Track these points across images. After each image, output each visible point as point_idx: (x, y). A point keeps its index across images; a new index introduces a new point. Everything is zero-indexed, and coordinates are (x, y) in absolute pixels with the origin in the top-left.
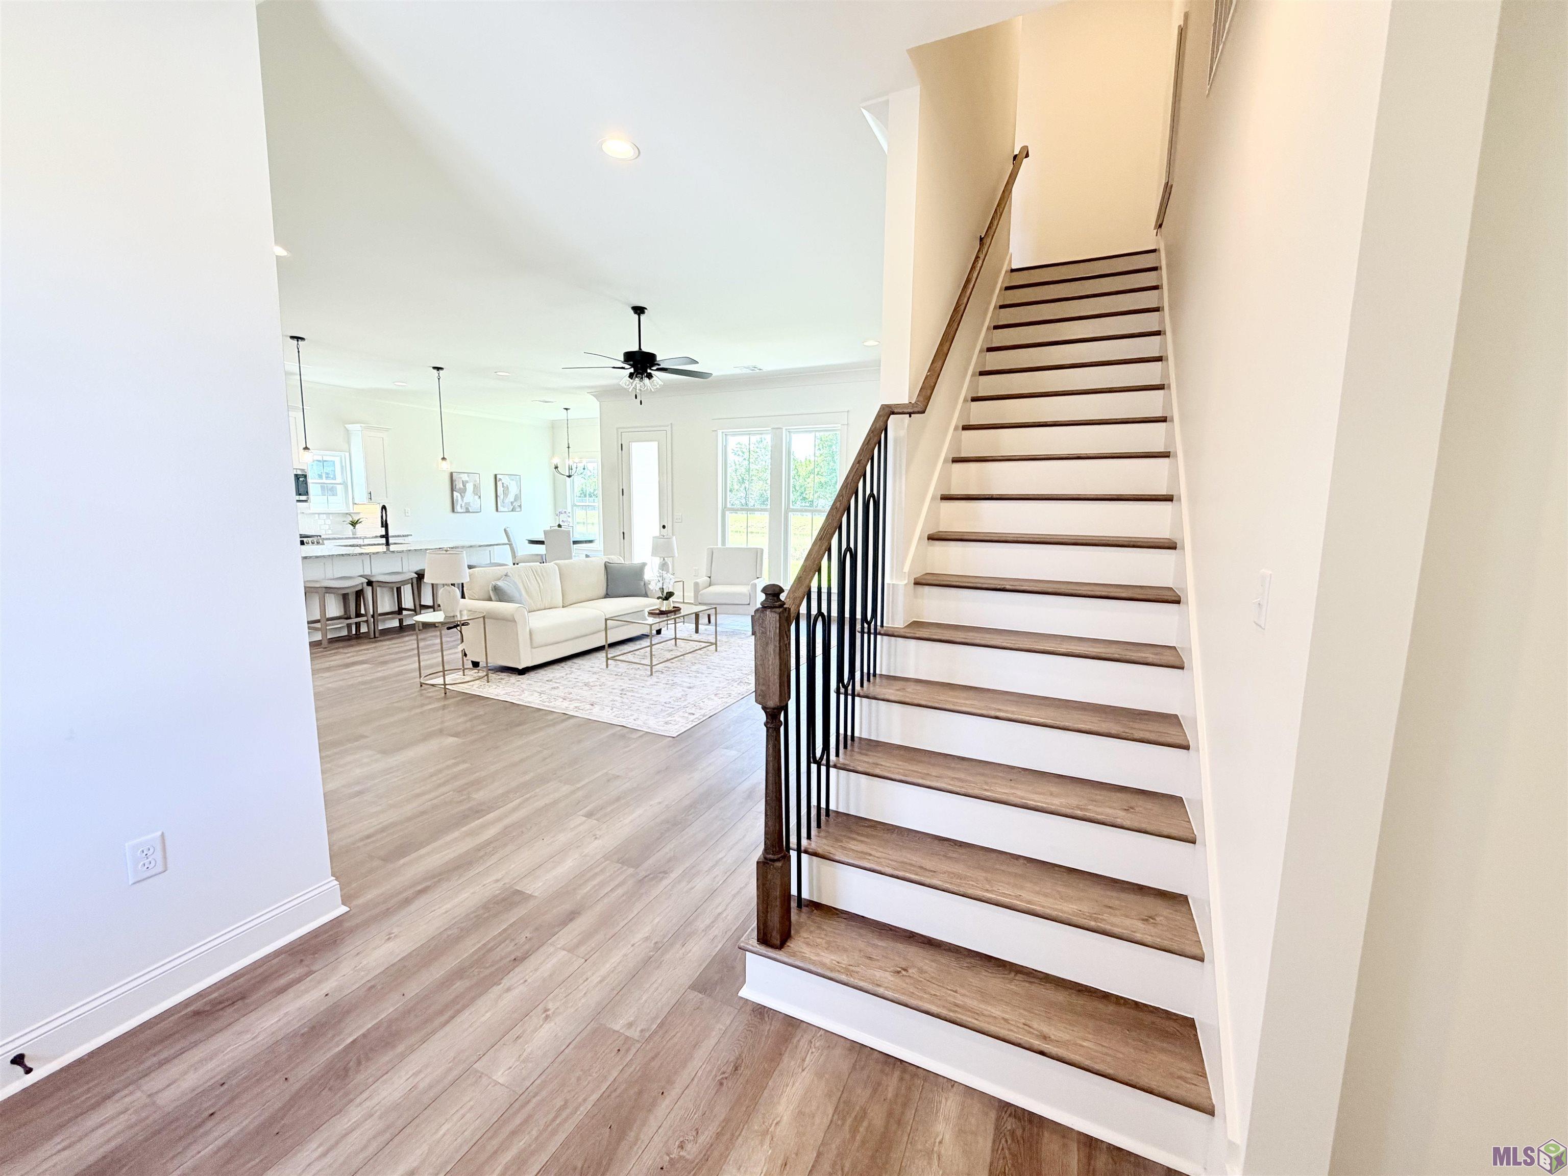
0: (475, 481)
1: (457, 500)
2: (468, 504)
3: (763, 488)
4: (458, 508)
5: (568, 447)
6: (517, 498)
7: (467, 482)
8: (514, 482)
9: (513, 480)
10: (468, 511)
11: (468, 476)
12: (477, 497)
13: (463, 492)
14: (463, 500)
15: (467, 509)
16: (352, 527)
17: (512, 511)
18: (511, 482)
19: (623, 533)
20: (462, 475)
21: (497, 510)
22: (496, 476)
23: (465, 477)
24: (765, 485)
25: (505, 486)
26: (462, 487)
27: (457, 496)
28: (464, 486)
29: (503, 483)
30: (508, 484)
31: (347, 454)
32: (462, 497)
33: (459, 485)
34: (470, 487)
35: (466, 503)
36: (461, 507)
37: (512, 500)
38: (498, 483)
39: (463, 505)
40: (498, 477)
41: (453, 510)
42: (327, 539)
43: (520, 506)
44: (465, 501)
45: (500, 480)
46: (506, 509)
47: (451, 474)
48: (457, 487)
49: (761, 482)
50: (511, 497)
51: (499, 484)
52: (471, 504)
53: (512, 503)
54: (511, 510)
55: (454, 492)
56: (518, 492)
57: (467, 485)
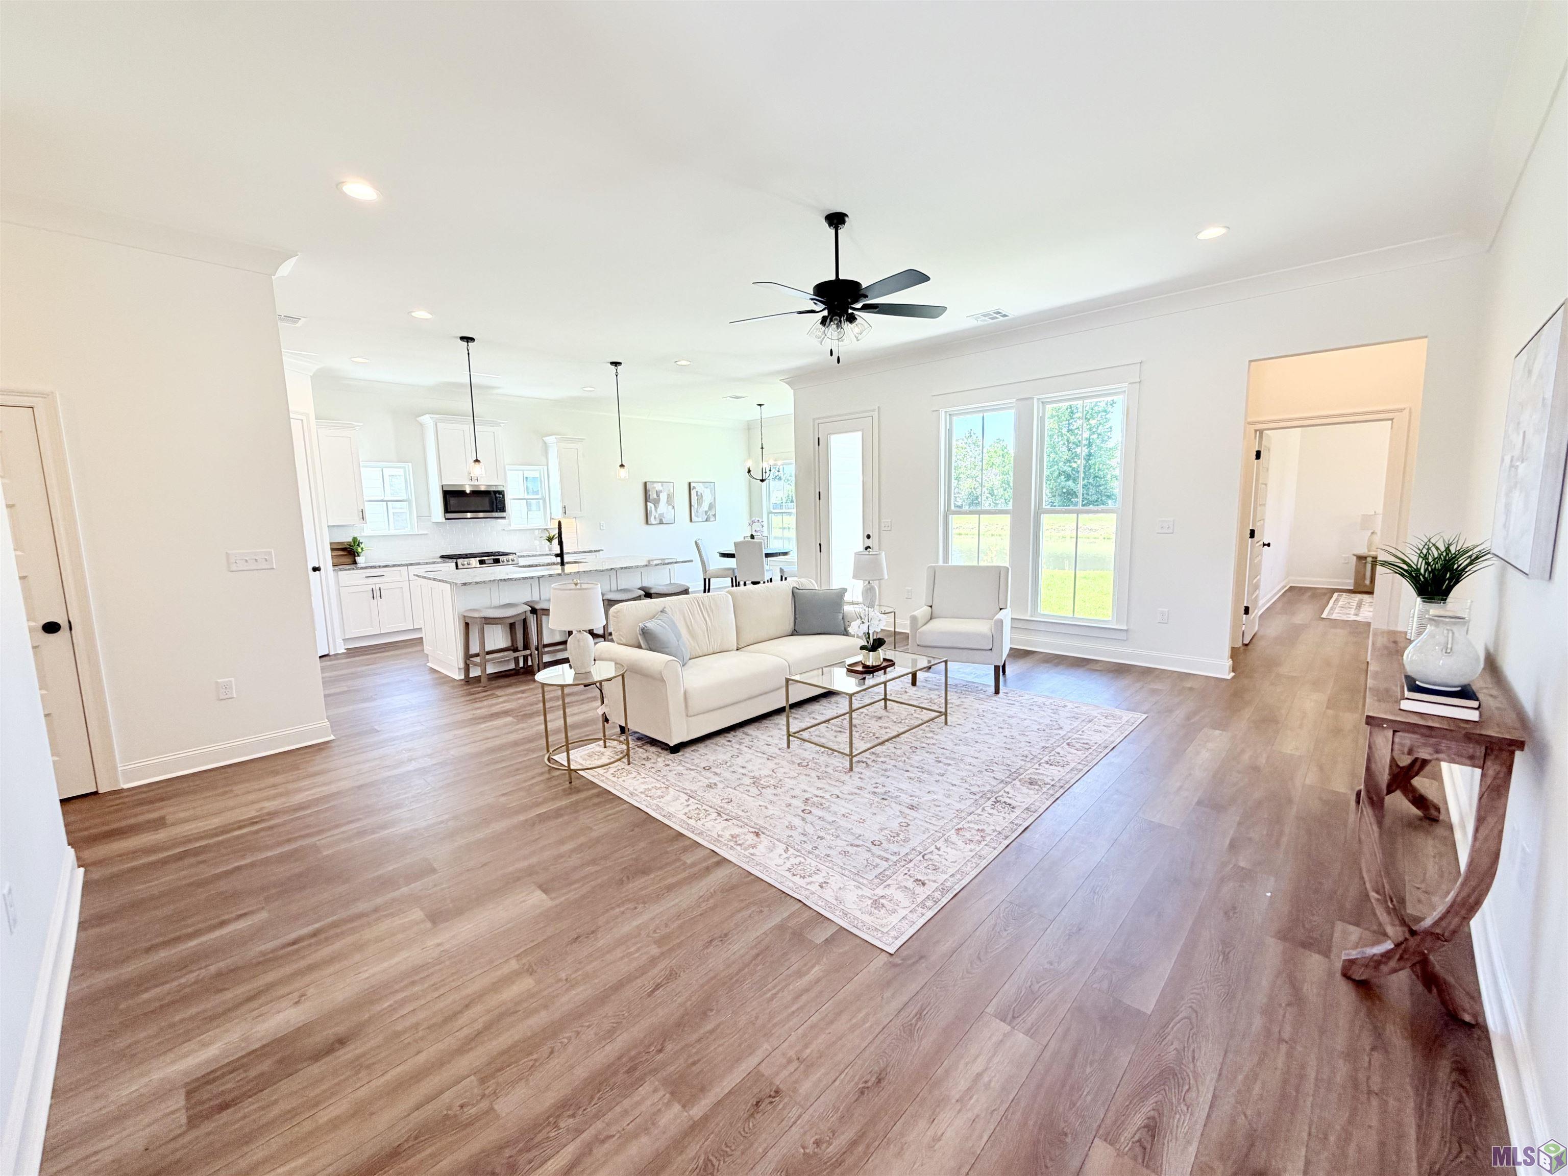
0: (669, 490)
1: (651, 511)
2: (661, 515)
3: (972, 487)
4: (652, 520)
5: (762, 448)
6: (712, 506)
7: (661, 491)
8: (709, 490)
10: (661, 523)
11: (662, 486)
12: (670, 507)
13: (656, 502)
14: (656, 511)
15: (661, 520)
16: (548, 543)
17: (706, 521)
19: (820, 545)
20: (655, 485)
21: (691, 520)
22: (690, 484)
23: (658, 487)
24: (975, 483)
25: (699, 494)
26: (655, 497)
28: (658, 496)
31: (545, 468)
32: (656, 508)
33: (653, 495)
34: (663, 497)
37: (706, 509)
38: (692, 492)
39: (657, 516)
40: (692, 485)
41: (647, 523)
42: (521, 556)
43: (714, 515)
44: (658, 512)
45: (694, 488)
46: (700, 519)
47: (645, 483)
48: (651, 497)
49: (970, 480)
50: (705, 506)
52: (665, 515)
53: (706, 512)
54: (705, 519)
55: (648, 503)
56: (712, 501)
57: (661, 495)
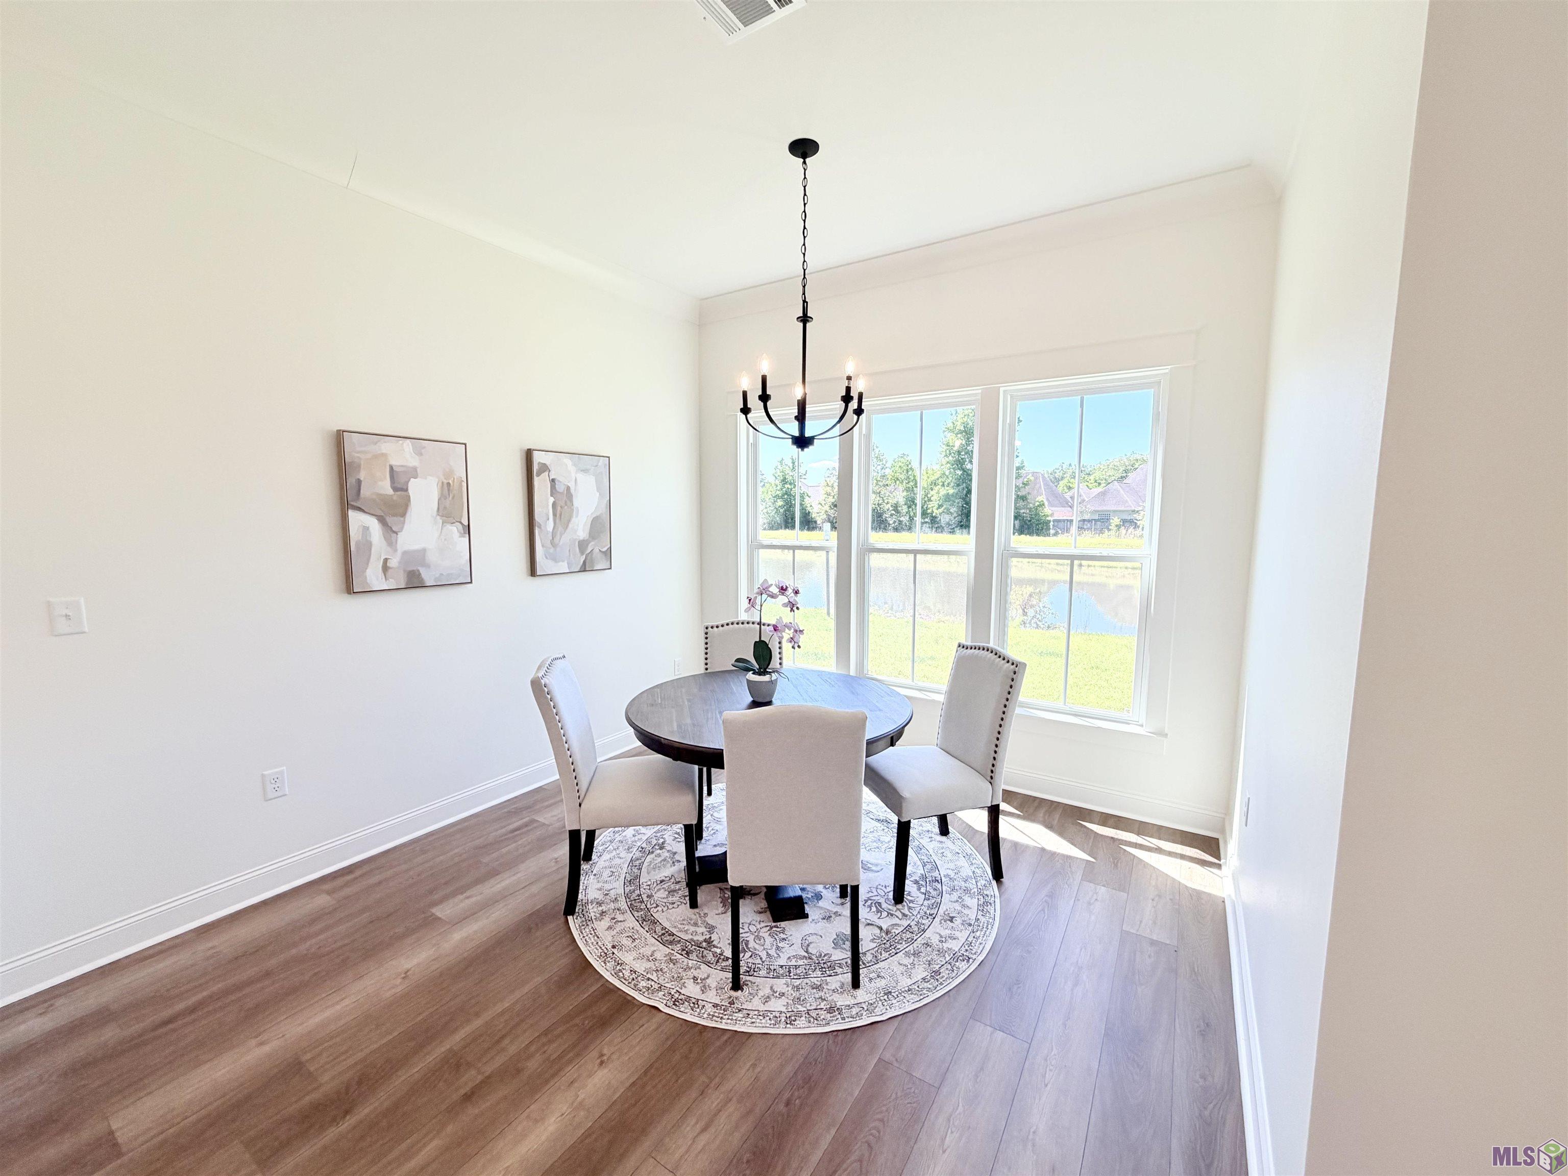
0: (445, 469)
1: (367, 546)
2: (420, 556)
4: (373, 577)
5: (805, 319)
6: (599, 527)
7: (412, 473)
8: (591, 480)
9: (585, 471)
10: (414, 582)
11: (419, 453)
12: (454, 530)
13: (393, 510)
14: (390, 542)
15: (411, 575)
17: (583, 569)
18: (580, 476)
20: (386, 447)
21: (533, 572)
22: (529, 454)
23: (399, 455)
25: (560, 488)
26: (385, 487)
27: (366, 529)
28: (400, 488)
29: (553, 481)
30: (572, 485)
32: (390, 531)
33: (377, 485)
34: (425, 493)
35: (405, 553)
36: (385, 568)
37: (582, 536)
38: (537, 481)
39: (393, 563)
40: (538, 458)
41: (349, 587)
43: (608, 554)
44: (401, 546)
45: (544, 468)
46: (563, 567)
47: (339, 438)
48: (365, 492)
50: (580, 527)
51: (541, 484)
52: (432, 557)
53: (582, 545)
54: (578, 567)
55: (352, 514)
56: (603, 509)
57: (415, 487)
